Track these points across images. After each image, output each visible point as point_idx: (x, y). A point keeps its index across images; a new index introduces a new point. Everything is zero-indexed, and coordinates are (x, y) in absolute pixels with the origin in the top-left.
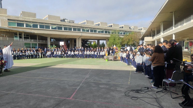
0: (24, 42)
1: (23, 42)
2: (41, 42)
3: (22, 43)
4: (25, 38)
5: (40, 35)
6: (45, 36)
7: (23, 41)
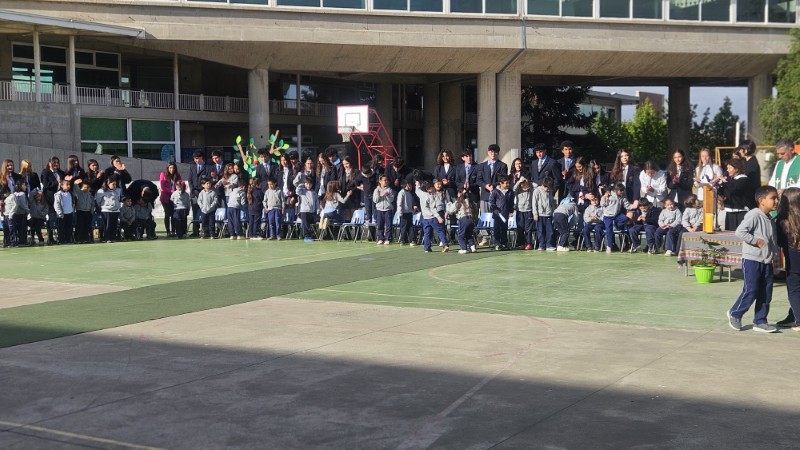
0: (78, 113)
1: (72, 110)
2: (204, 110)
3: (67, 116)
4: (83, 78)
5: (195, 54)
6: (230, 63)
7: (74, 102)
